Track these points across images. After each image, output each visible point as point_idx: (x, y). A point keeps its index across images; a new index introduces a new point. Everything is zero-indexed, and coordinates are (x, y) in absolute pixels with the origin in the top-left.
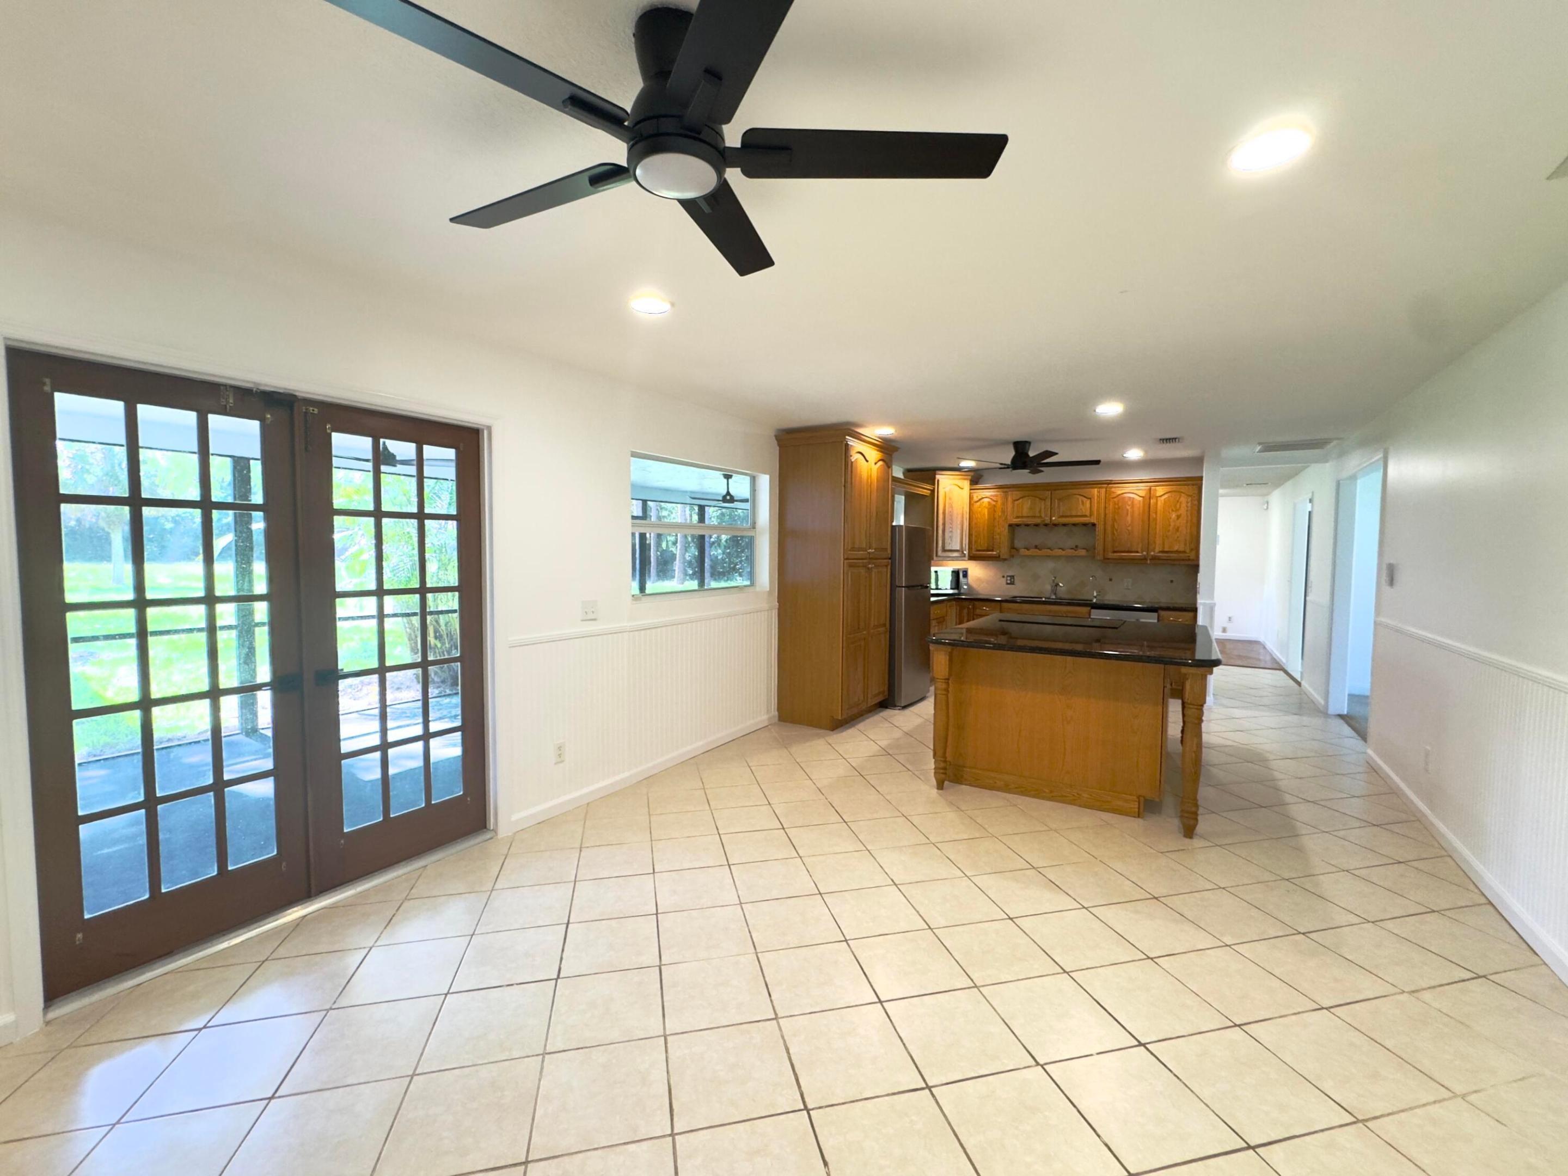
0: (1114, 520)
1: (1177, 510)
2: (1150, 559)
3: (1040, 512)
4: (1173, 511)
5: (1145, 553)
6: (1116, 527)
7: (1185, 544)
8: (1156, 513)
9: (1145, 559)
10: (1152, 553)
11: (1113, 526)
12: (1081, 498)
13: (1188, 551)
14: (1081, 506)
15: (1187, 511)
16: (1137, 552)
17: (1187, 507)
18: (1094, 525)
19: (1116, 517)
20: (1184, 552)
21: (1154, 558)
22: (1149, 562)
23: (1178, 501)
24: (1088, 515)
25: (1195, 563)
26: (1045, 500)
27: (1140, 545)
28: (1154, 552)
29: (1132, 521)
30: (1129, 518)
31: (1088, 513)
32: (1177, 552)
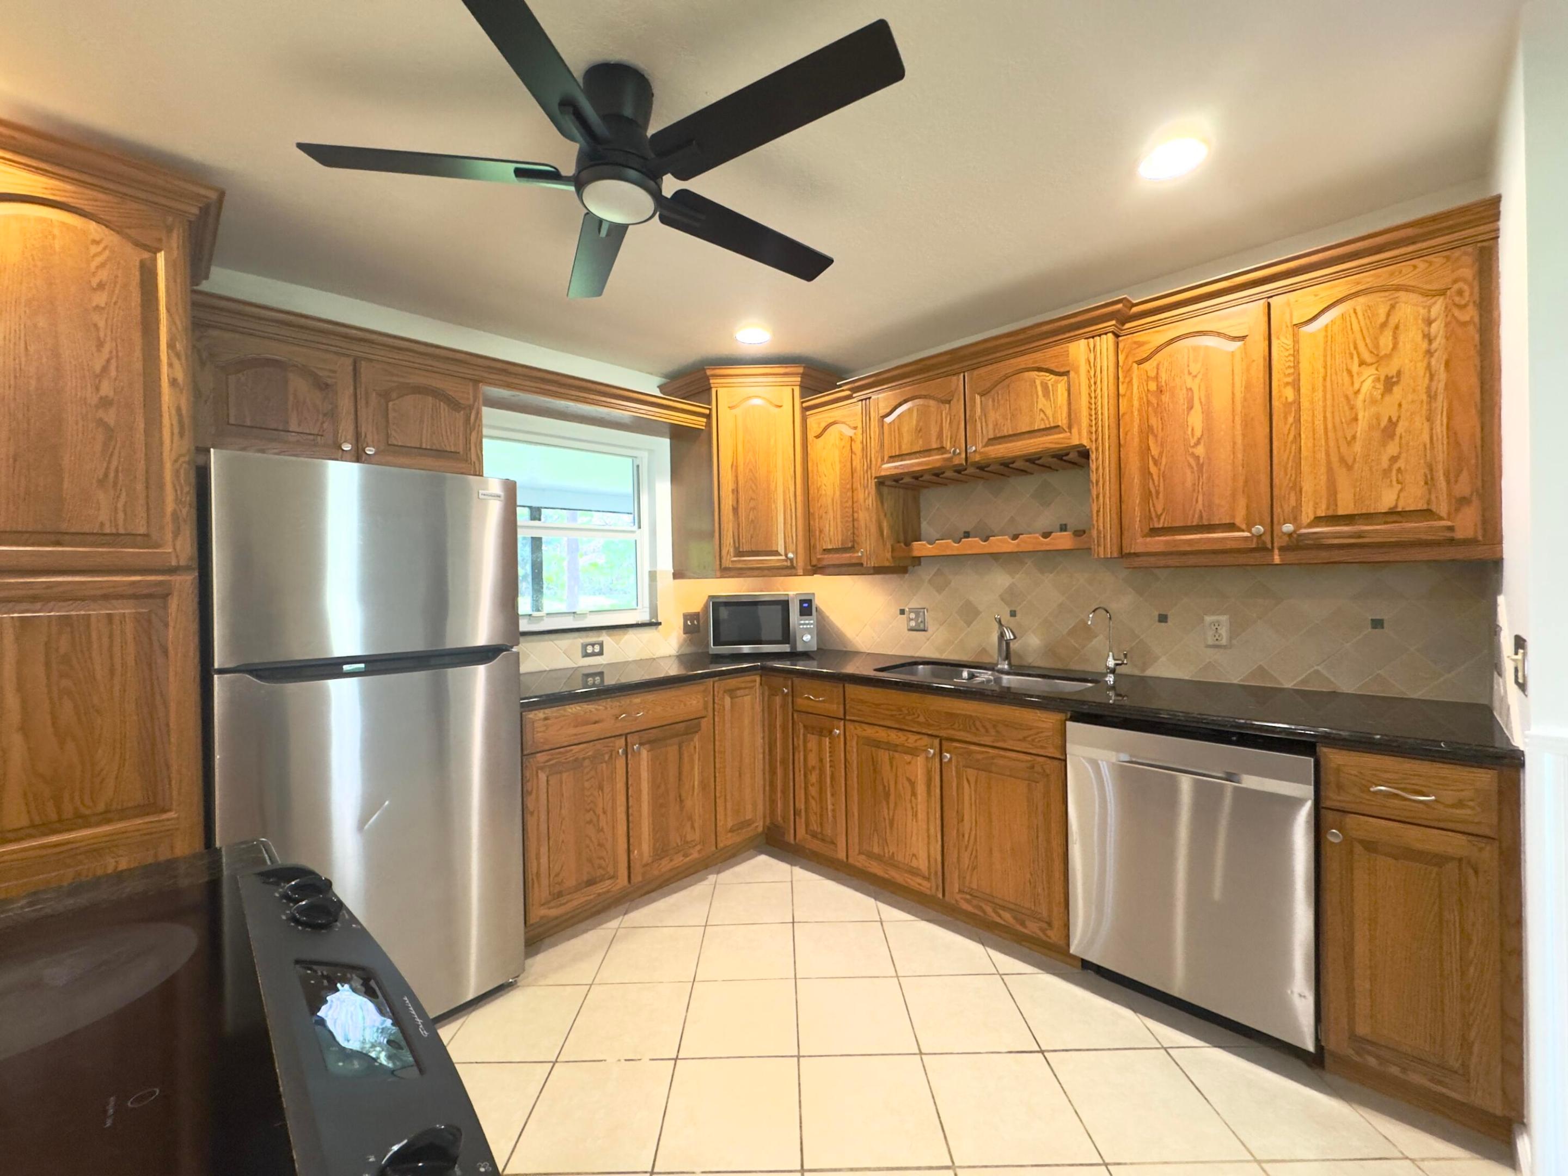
0: (1147, 431)
1: (1380, 359)
2: (1281, 549)
3: (940, 436)
4: (1362, 363)
5: (1259, 529)
6: (1155, 451)
7: (1430, 482)
8: (1296, 385)
9: (1261, 548)
10: (1288, 528)
11: (1145, 451)
12: (1039, 377)
13: (1442, 508)
14: (1042, 402)
15: (1429, 353)
16: (1232, 527)
17: (1429, 338)
18: (1085, 454)
19: (1154, 421)
20: (1427, 513)
21: (1296, 544)
22: (1277, 559)
23: (1384, 325)
24: (1065, 427)
25: (1478, 553)
26: (949, 402)
27: (1242, 503)
28: (1295, 520)
29: (1208, 428)
30: (1196, 420)
31: (1062, 421)
32: (1394, 514)
